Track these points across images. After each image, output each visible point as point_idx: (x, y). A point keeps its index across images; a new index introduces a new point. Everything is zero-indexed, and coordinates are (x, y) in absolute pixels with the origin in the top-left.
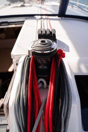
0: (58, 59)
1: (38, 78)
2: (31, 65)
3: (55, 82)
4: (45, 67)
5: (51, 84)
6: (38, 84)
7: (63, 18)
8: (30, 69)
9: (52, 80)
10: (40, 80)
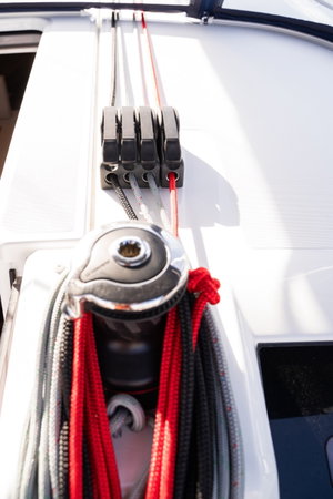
0: (192, 314)
1: (110, 392)
2: (77, 343)
3: (179, 419)
4: (138, 347)
5: (163, 426)
6: (110, 418)
7: (211, 20)
8: (76, 360)
9: (166, 406)
10: (118, 401)
